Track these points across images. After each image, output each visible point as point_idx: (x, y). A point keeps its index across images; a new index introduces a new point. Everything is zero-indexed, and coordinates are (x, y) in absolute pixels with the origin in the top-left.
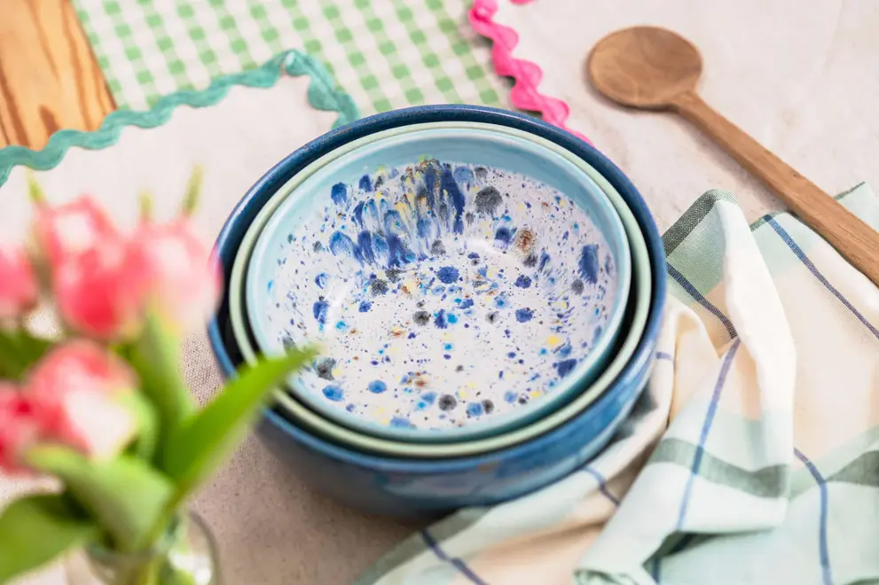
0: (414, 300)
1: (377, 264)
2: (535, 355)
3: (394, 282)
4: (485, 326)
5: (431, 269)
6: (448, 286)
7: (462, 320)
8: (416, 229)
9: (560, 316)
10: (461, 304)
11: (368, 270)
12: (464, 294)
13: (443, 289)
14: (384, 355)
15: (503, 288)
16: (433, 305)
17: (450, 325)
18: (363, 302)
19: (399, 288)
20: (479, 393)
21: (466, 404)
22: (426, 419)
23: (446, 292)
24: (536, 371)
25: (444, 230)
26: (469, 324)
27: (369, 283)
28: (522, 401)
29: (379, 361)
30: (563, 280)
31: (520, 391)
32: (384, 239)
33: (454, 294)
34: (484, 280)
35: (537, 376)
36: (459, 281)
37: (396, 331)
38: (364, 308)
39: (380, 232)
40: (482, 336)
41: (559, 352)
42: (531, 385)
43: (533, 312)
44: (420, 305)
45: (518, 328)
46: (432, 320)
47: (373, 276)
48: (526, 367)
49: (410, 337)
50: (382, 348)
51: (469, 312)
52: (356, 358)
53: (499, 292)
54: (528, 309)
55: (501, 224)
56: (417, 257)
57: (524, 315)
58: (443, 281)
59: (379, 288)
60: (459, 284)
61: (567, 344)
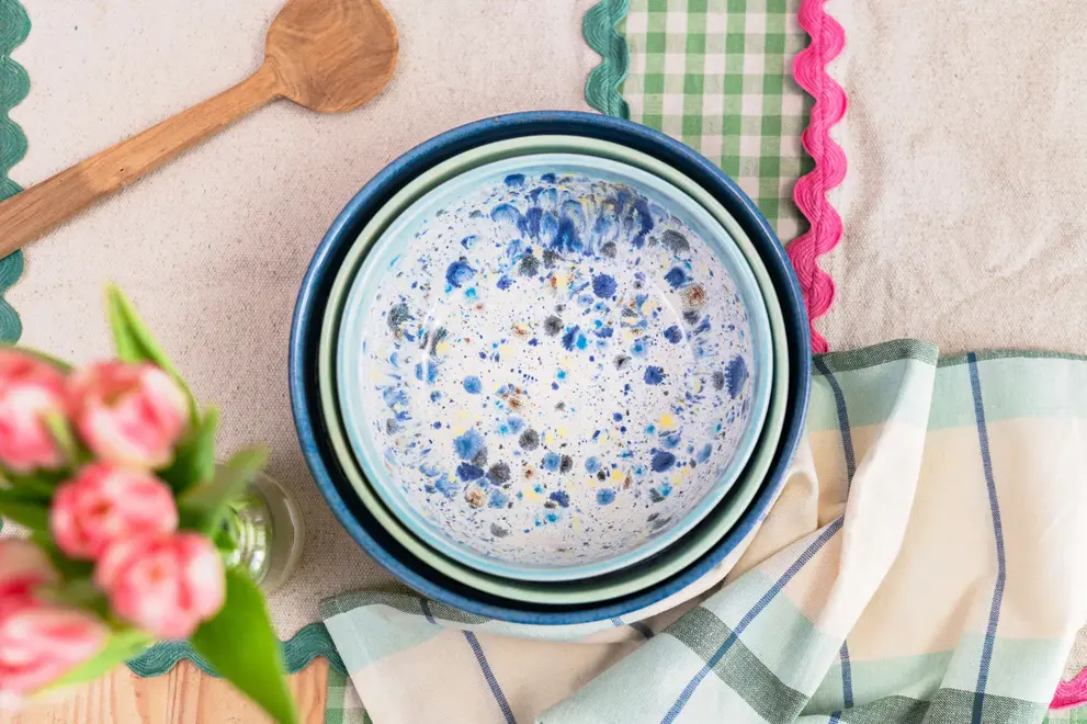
0: (555, 300)
1: (539, 239)
2: (641, 429)
3: (547, 267)
4: (610, 367)
5: (591, 270)
6: (598, 300)
7: (591, 349)
8: (594, 222)
9: (688, 396)
10: (599, 330)
11: (527, 242)
12: (608, 318)
13: (591, 301)
14: (496, 351)
15: (651, 331)
16: (571, 318)
17: (576, 348)
18: (505, 277)
19: (548, 277)
20: (564, 445)
21: (546, 452)
22: (501, 447)
23: (592, 306)
24: (632, 448)
25: (623, 236)
26: (596, 359)
27: (521, 257)
28: (602, 476)
29: (488, 355)
30: (710, 360)
31: (605, 463)
32: (557, 219)
33: (598, 313)
34: (636, 312)
35: (630, 454)
36: (611, 299)
37: (521, 328)
38: (504, 284)
39: (555, 213)
40: (600, 379)
41: (665, 438)
42: (619, 461)
43: (665, 376)
44: (560, 309)
45: (641, 388)
46: (562, 333)
47: (529, 250)
48: (625, 438)
49: (530, 343)
50: (498, 341)
51: (602, 344)
52: (468, 340)
53: (644, 334)
54: (662, 370)
55: (680, 265)
56: (583, 249)
57: (654, 376)
58: (595, 292)
59: (529, 265)
60: (609, 303)
61: (678, 432)
